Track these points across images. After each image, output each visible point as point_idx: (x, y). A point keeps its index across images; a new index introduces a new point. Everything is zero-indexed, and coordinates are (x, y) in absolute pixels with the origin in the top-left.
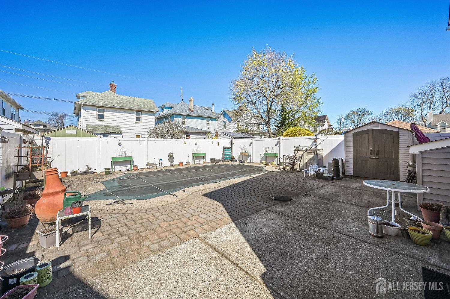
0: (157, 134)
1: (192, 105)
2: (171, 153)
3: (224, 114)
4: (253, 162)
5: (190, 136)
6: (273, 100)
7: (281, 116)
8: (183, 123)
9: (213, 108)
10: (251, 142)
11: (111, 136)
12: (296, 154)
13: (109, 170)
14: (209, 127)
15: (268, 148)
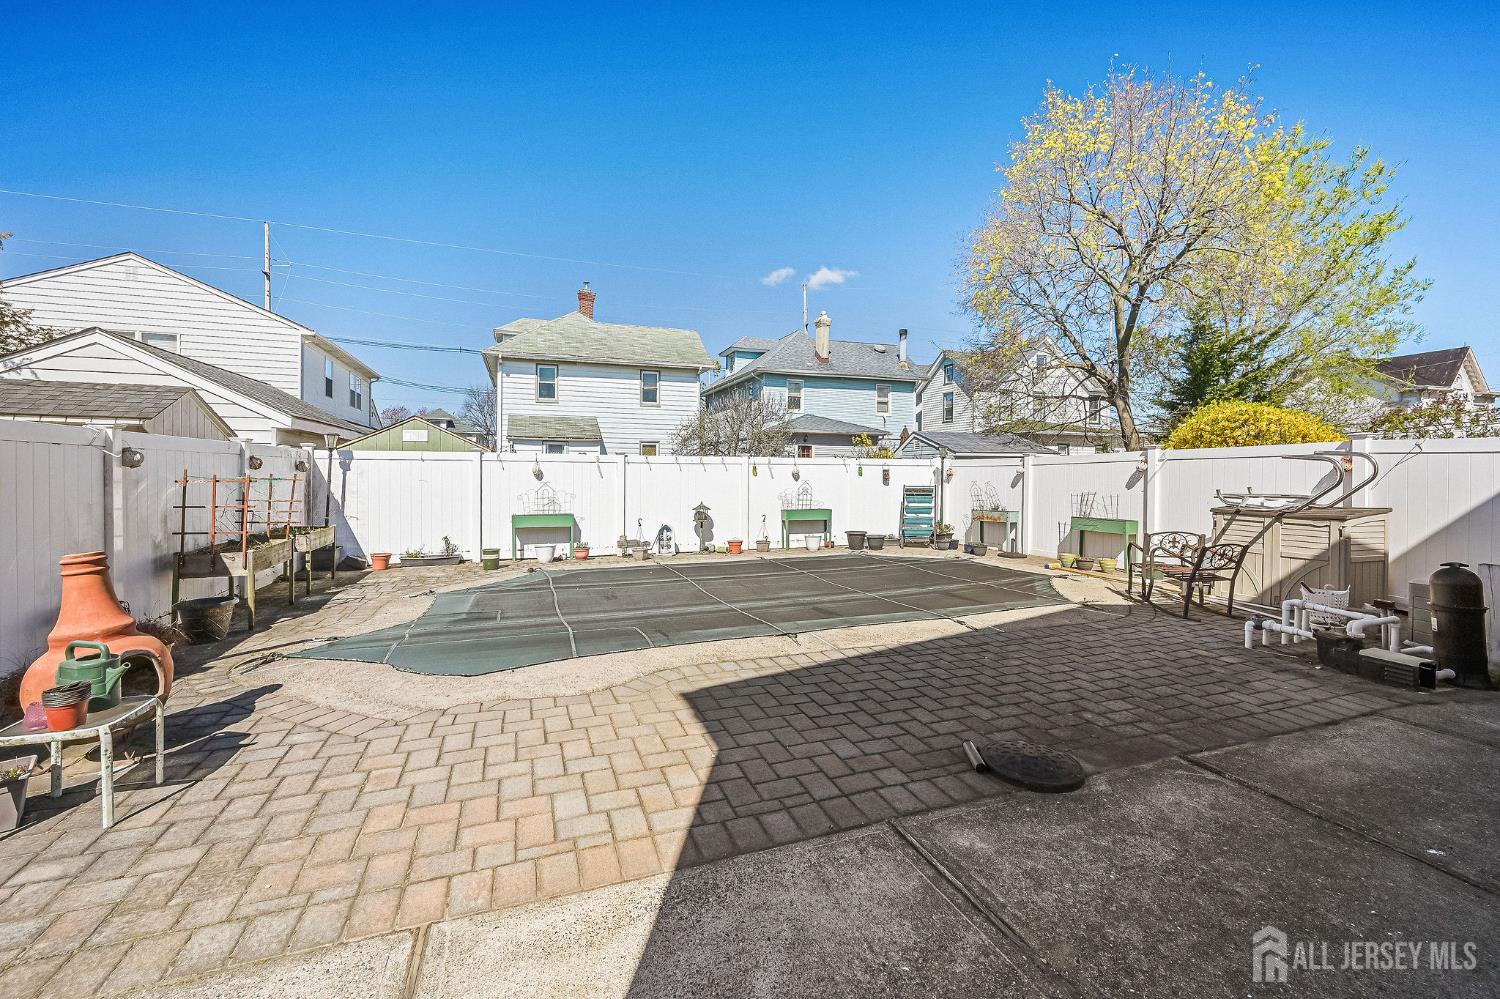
0: (702, 442)
1: (823, 341)
2: (701, 506)
3: (948, 365)
4: (1029, 551)
5: (814, 447)
6: (1142, 290)
7: (1187, 359)
8: (794, 403)
9: (903, 345)
10: (1021, 469)
11: (571, 448)
12: (1224, 530)
13: (494, 557)
14: (885, 415)
15: (1091, 497)
